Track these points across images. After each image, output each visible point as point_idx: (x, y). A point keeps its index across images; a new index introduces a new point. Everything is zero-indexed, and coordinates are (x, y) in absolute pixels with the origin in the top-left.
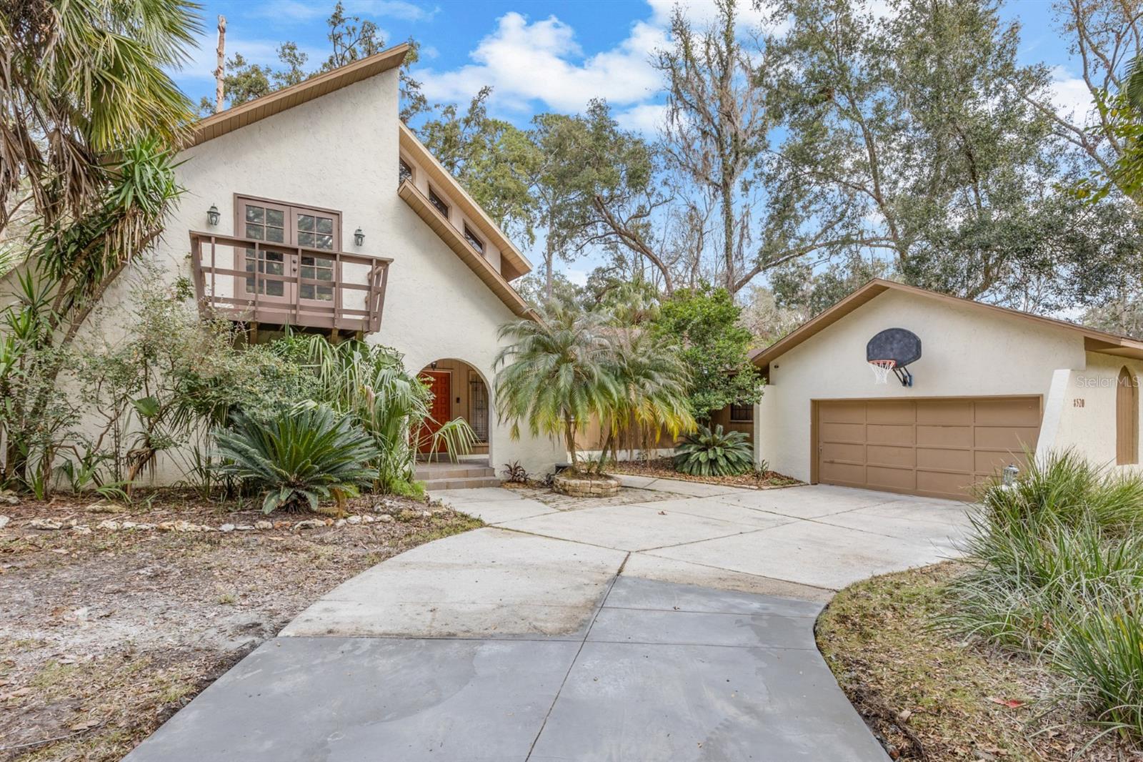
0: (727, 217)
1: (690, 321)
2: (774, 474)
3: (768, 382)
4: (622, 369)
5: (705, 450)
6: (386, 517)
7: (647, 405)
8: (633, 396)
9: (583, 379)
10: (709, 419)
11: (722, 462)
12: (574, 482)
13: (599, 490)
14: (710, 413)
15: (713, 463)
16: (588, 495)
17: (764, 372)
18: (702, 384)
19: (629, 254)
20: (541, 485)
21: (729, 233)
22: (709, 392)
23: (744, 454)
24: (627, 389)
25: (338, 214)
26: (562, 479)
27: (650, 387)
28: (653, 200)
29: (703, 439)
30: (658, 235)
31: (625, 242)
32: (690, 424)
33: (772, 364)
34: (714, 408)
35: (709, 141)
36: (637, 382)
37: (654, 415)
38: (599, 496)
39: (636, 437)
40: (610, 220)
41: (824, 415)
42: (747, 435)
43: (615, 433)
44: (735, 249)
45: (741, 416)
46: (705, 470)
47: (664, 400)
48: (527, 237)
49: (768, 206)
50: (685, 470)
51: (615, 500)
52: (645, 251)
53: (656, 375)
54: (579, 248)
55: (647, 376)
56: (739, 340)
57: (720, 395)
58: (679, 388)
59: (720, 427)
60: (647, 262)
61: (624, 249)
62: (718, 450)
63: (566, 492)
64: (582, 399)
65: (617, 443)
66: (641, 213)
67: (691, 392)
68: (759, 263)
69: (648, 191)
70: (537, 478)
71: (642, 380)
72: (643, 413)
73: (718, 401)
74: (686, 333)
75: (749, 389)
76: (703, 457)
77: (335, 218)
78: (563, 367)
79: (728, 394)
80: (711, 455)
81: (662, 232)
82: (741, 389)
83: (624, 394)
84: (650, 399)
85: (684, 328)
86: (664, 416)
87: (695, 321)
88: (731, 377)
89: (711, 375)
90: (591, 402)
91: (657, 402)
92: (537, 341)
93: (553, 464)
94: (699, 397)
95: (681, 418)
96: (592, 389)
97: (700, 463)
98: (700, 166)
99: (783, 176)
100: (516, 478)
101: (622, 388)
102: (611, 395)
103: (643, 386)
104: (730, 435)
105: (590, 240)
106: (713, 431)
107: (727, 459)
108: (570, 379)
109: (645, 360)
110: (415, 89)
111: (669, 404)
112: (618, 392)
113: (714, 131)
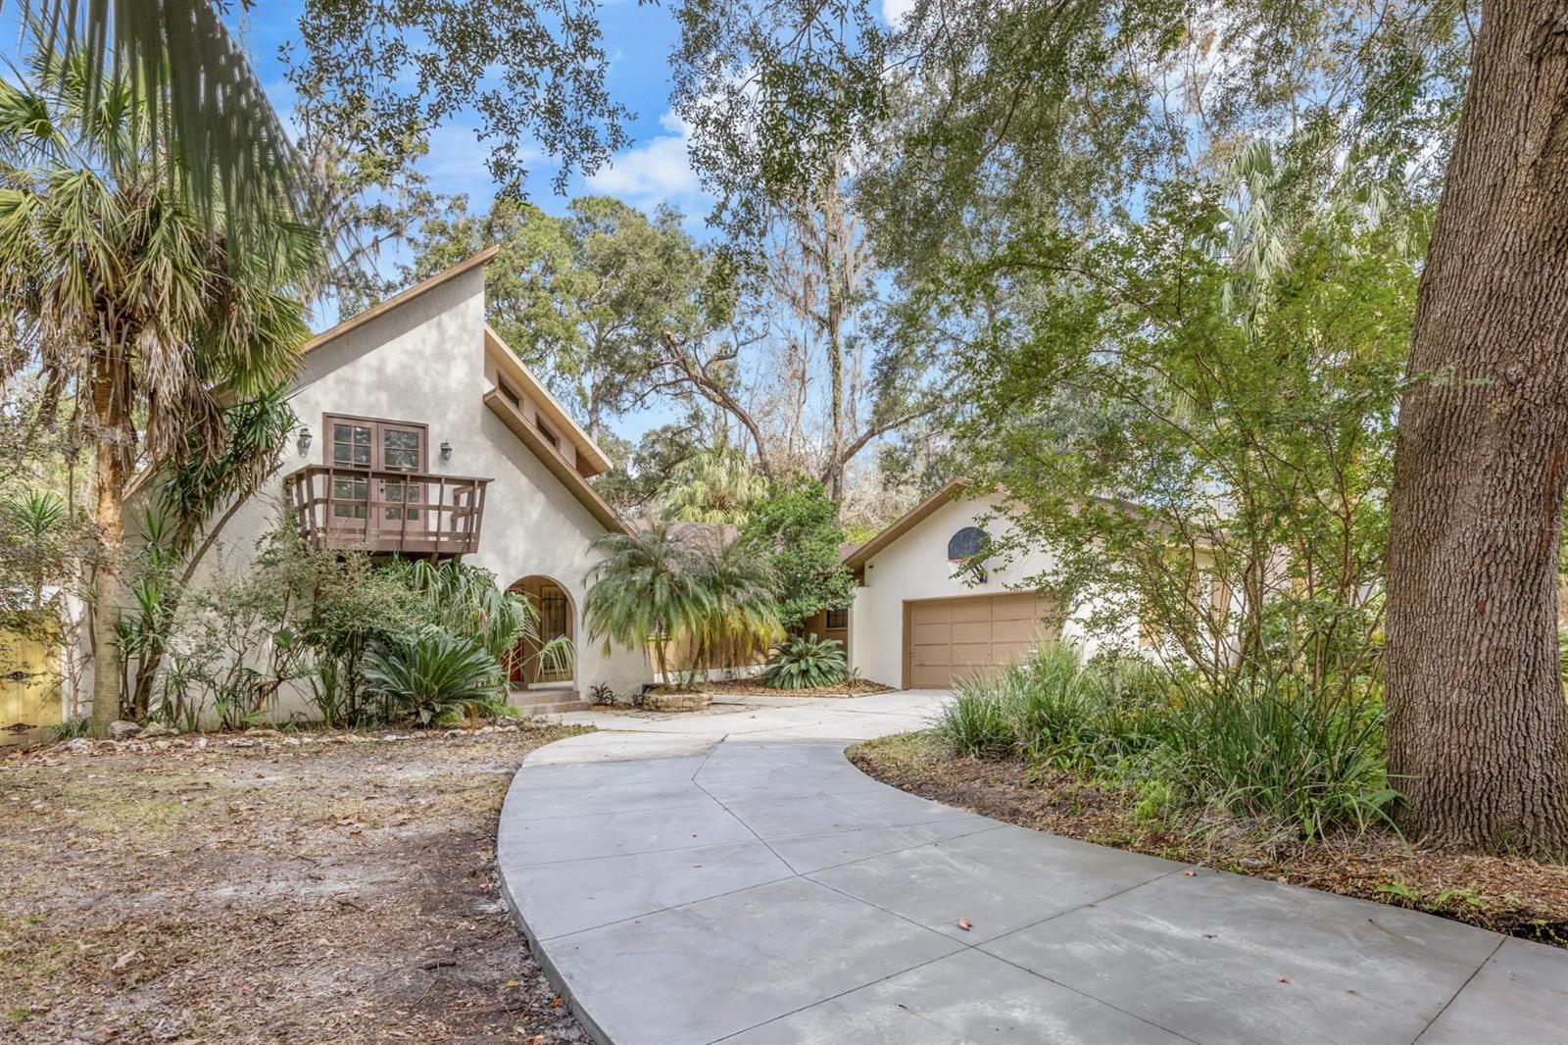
0: (835, 363)
1: (782, 522)
2: (867, 683)
3: (862, 584)
4: (714, 579)
5: (797, 661)
6: (513, 728)
7: (737, 613)
8: (725, 607)
9: (678, 590)
10: (800, 628)
11: (814, 672)
12: (665, 697)
13: (692, 704)
14: (802, 620)
15: (805, 673)
16: (680, 710)
17: (858, 572)
18: (793, 588)
19: (707, 407)
20: (628, 706)
21: (836, 383)
22: (801, 598)
23: (837, 663)
24: (719, 600)
25: (424, 427)
26: (653, 696)
27: (741, 596)
28: (742, 336)
29: (794, 649)
30: (746, 378)
31: (704, 393)
32: (779, 633)
33: (867, 564)
34: (806, 614)
35: (812, 258)
36: (729, 591)
37: (745, 624)
38: (691, 710)
39: (728, 649)
40: (683, 364)
41: (918, 616)
42: (840, 642)
43: (707, 644)
44: (844, 406)
45: (835, 622)
46: (797, 683)
47: (754, 608)
48: (579, 398)
49: (874, 367)
50: (777, 684)
51: (706, 712)
52: (729, 404)
53: (747, 583)
54: (640, 398)
55: (739, 585)
56: (831, 541)
57: (813, 600)
58: (768, 596)
59: (814, 636)
60: (732, 419)
61: (701, 400)
62: (811, 660)
63: (658, 709)
64: (676, 610)
65: (707, 656)
66: (725, 355)
67: (782, 600)
68: (873, 424)
69: (735, 323)
70: (624, 700)
71: (733, 589)
72: (734, 623)
73: (810, 605)
74: (779, 534)
75: (842, 592)
76: (794, 668)
77: (421, 431)
78: (658, 579)
79: (821, 599)
80: (803, 666)
81: (752, 375)
82: (835, 594)
83: (716, 605)
84: (741, 608)
85: (777, 528)
86: (756, 625)
87: (788, 522)
88: (825, 579)
89: (803, 580)
90: (686, 615)
91: (747, 611)
92: (633, 556)
93: (639, 685)
94: (791, 604)
95: (770, 626)
96: (685, 600)
97: (792, 675)
98: (800, 292)
99: (891, 332)
100: (602, 700)
101: (715, 599)
102: (703, 605)
103: (734, 596)
104: (823, 644)
105: (656, 388)
106: (807, 640)
107: (819, 668)
108: (666, 593)
109: (736, 570)
110: (418, 185)
111: (759, 613)
112: (711, 603)
113: (818, 248)
